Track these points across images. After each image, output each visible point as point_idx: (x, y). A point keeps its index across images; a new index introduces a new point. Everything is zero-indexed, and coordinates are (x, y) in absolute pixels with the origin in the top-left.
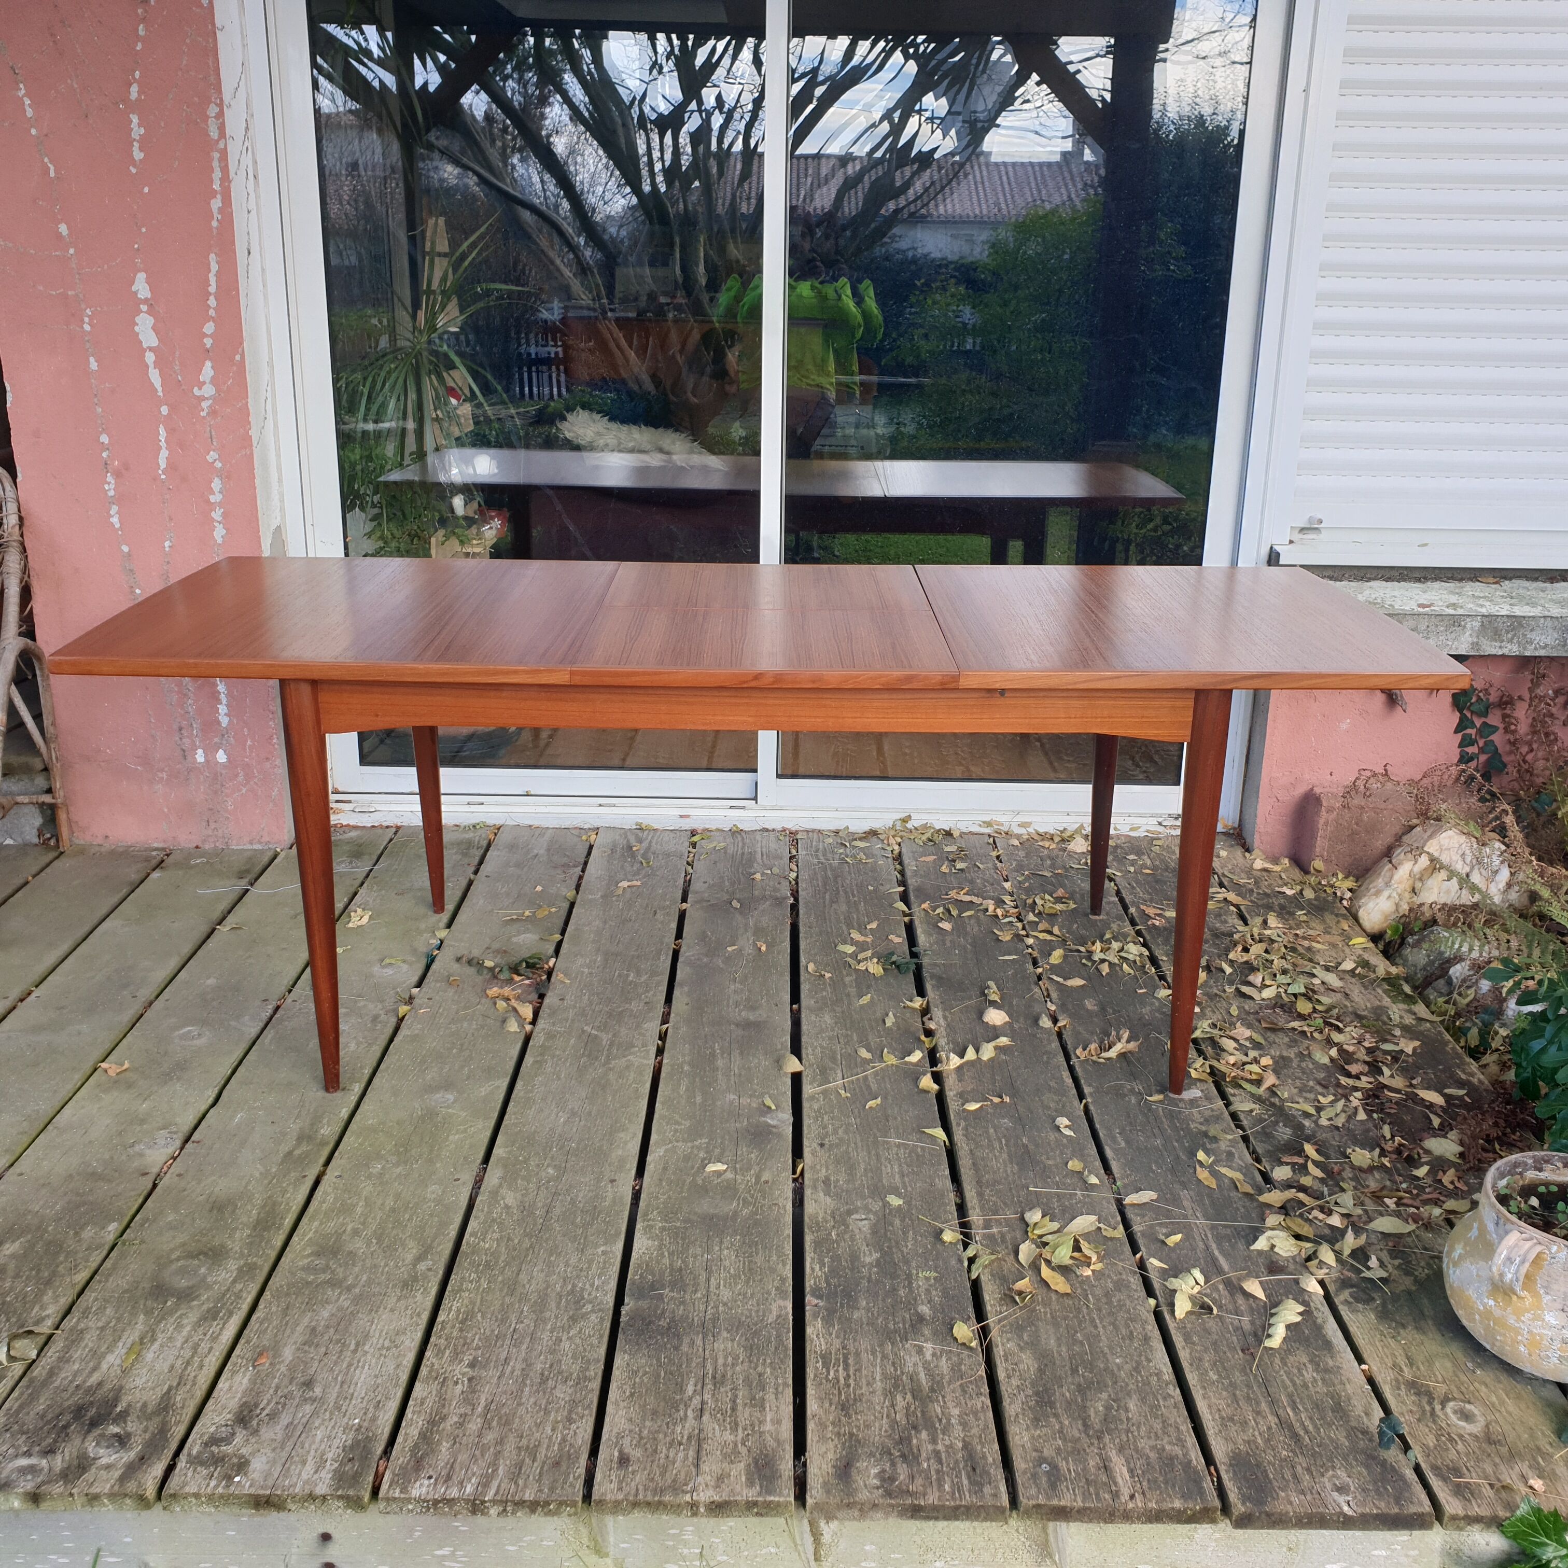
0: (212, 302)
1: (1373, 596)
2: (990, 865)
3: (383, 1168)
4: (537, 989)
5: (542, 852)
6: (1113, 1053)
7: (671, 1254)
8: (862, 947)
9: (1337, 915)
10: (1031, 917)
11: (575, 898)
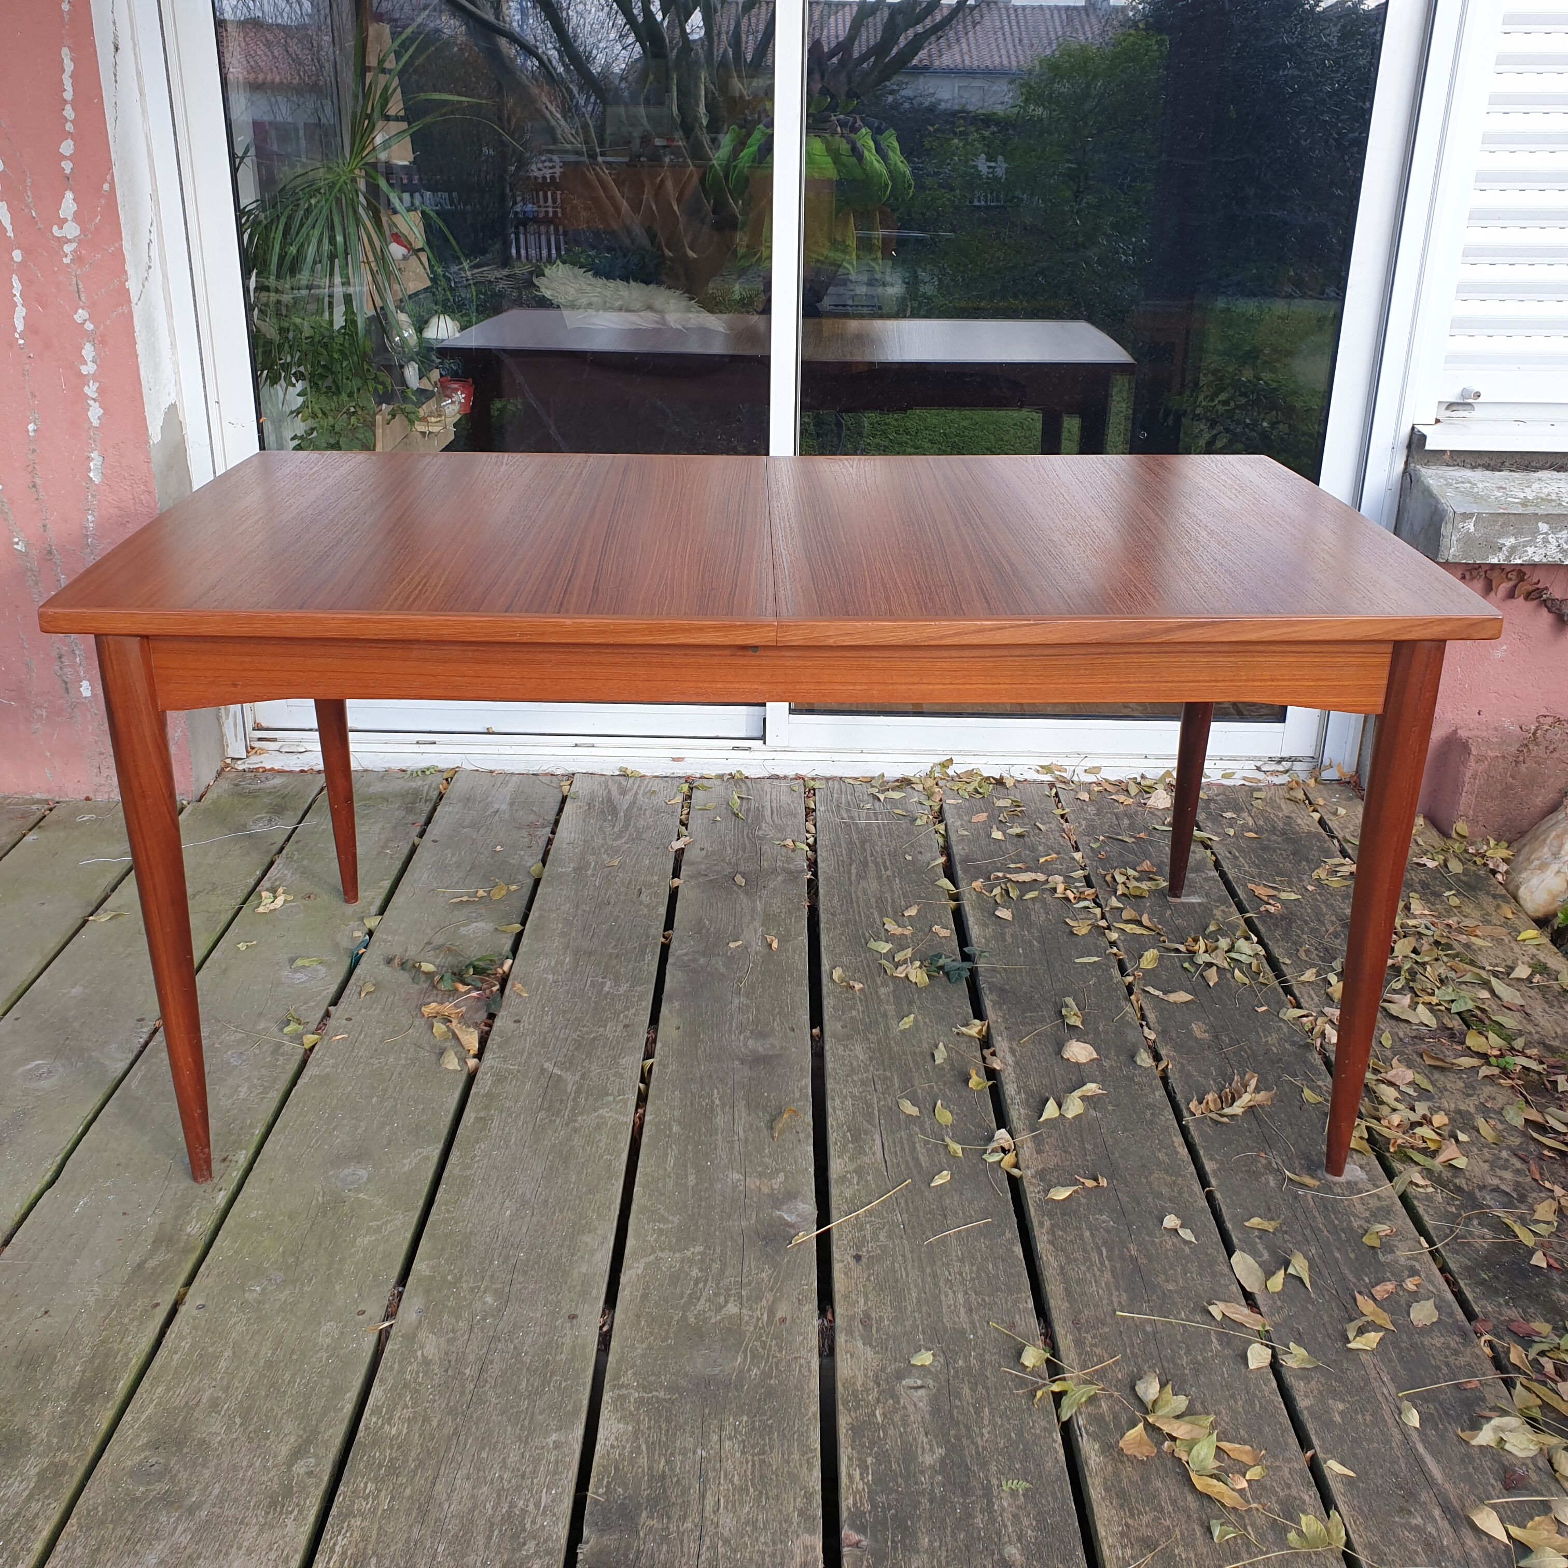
0: (69, 112)
1: (1546, 491)
2: (1053, 826)
3: (263, 1290)
4: (488, 1006)
5: (504, 807)
6: (1237, 1109)
7: (651, 1447)
8: (900, 943)
9: (1495, 897)
10: (1114, 902)
11: (541, 873)
